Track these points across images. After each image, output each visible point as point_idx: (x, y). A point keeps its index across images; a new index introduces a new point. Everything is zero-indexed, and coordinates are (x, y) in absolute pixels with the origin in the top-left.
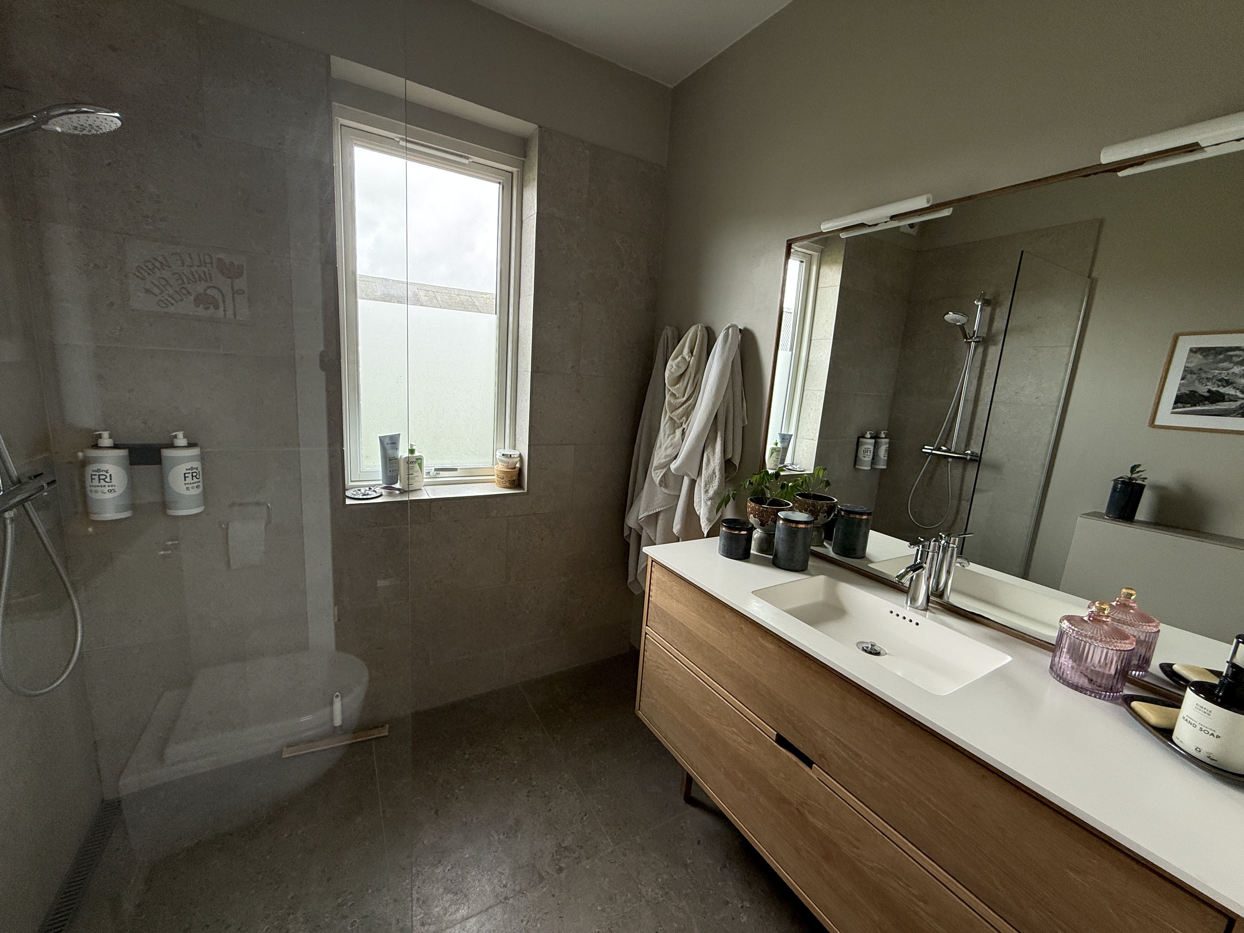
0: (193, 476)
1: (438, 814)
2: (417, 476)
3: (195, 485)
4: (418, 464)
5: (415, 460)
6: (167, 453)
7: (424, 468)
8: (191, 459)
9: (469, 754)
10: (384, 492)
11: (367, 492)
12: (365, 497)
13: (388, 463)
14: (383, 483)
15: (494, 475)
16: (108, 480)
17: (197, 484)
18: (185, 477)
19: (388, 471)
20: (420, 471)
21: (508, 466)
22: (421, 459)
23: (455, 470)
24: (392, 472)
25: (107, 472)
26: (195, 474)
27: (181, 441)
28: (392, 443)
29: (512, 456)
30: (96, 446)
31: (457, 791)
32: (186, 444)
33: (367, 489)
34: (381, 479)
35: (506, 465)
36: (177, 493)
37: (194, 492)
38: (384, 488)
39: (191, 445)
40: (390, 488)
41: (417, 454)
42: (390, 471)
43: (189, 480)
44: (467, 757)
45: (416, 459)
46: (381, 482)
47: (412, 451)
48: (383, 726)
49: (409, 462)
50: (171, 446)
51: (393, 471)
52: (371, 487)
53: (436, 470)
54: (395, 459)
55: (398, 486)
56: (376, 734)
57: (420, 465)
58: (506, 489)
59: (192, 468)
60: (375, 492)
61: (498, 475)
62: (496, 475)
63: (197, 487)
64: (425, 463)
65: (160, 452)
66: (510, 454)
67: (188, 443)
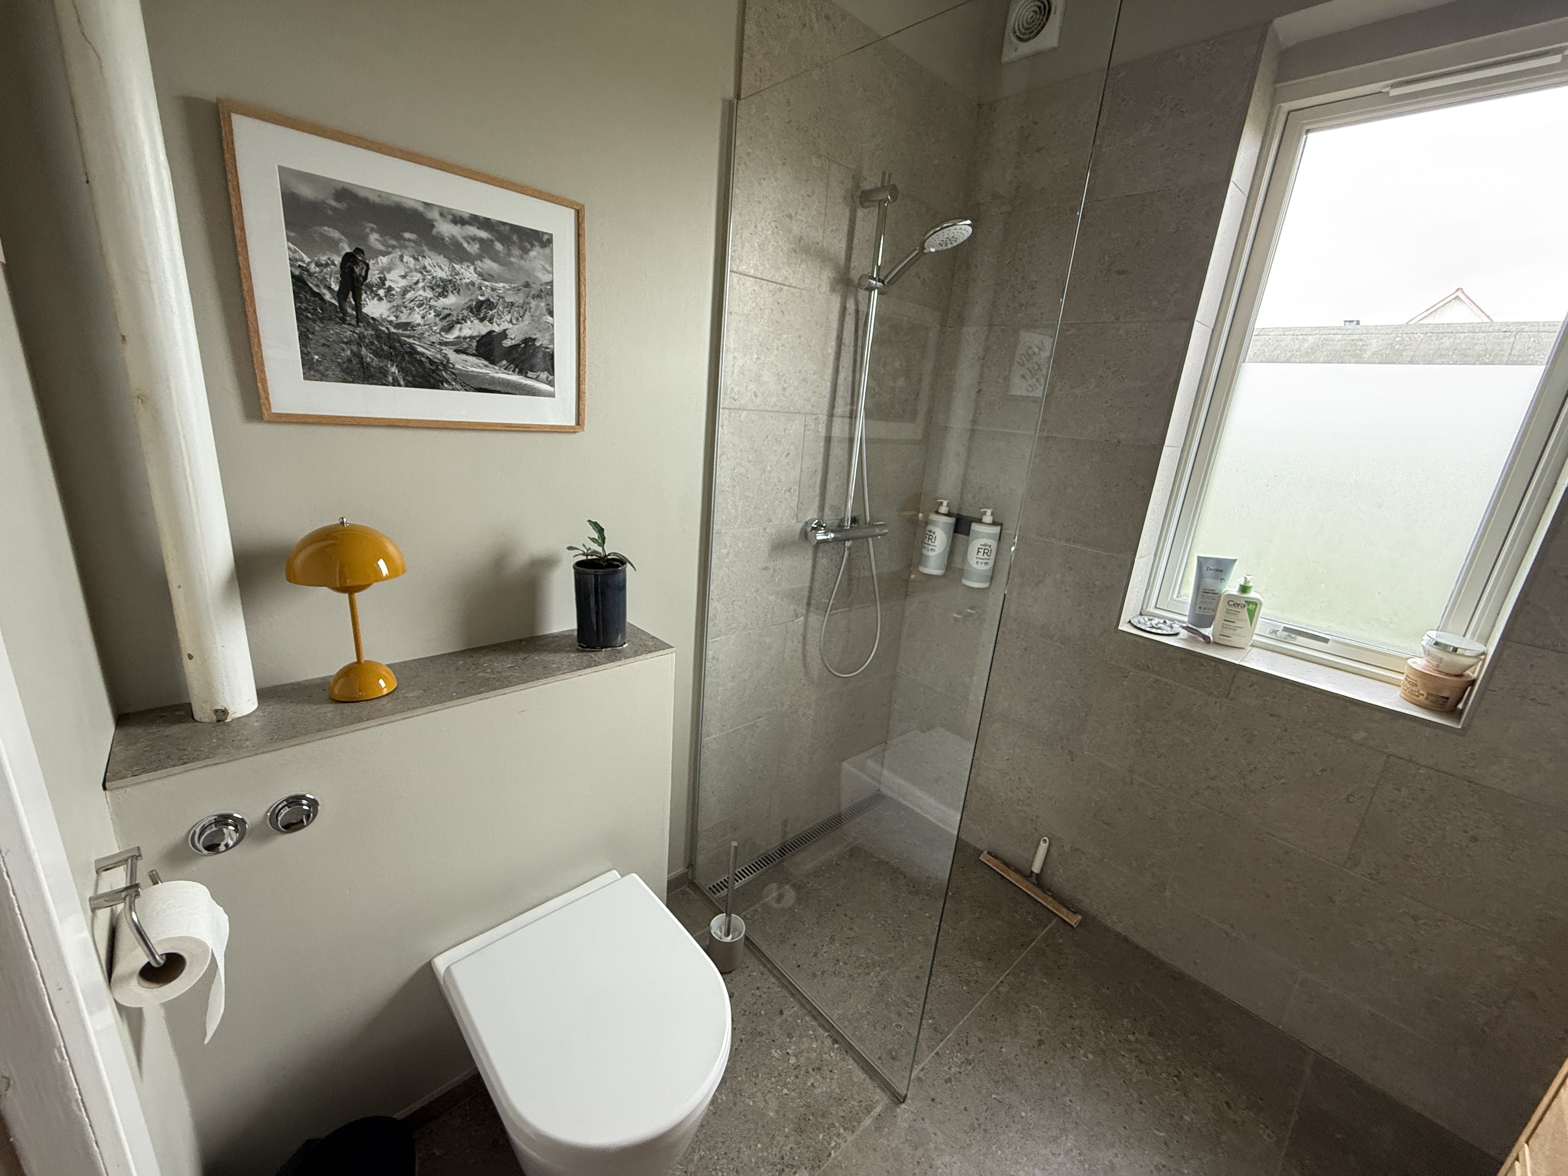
0: (984, 552)
1: (1040, 1045)
2: (1242, 628)
3: (984, 561)
4: (1248, 610)
5: (1244, 603)
6: (975, 527)
7: (1260, 619)
8: (989, 536)
9: (1137, 1039)
10: (1184, 633)
11: (1159, 625)
12: (1154, 630)
13: (1200, 596)
14: (1188, 622)
15: (1403, 673)
16: (933, 540)
17: (986, 561)
18: (978, 552)
19: (1198, 607)
20: (1249, 621)
21: (1438, 666)
22: (1256, 604)
23: (1326, 640)
24: (1202, 610)
25: (934, 533)
26: (986, 551)
27: (988, 518)
28: (1217, 570)
29: (1459, 651)
30: (937, 512)
31: (1082, 1052)
32: (990, 522)
33: (1162, 621)
34: (1187, 614)
35: (1435, 663)
36: (970, 565)
37: (982, 567)
38: (1187, 628)
39: (994, 523)
40: (1195, 632)
41: (1252, 595)
42: (1200, 608)
43: (980, 555)
44: (1131, 1037)
45: (1246, 602)
46: (1186, 619)
47: (1244, 589)
48: (1075, 913)
49: (1234, 603)
50: (980, 521)
51: (1205, 609)
52: (1167, 621)
53: (1286, 629)
54: (1215, 594)
55: (1208, 632)
56: (1064, 914)
57: (1252, 614)
58: (1417, 708)
59: (985, 545)
60: (1172, 627)
61: (1407, 676)
62: (1405, 676)
63: (986, 563)
64: (1263, 611)
65: (970, 525)
66: (1456, 646)
67: (993, 521)
